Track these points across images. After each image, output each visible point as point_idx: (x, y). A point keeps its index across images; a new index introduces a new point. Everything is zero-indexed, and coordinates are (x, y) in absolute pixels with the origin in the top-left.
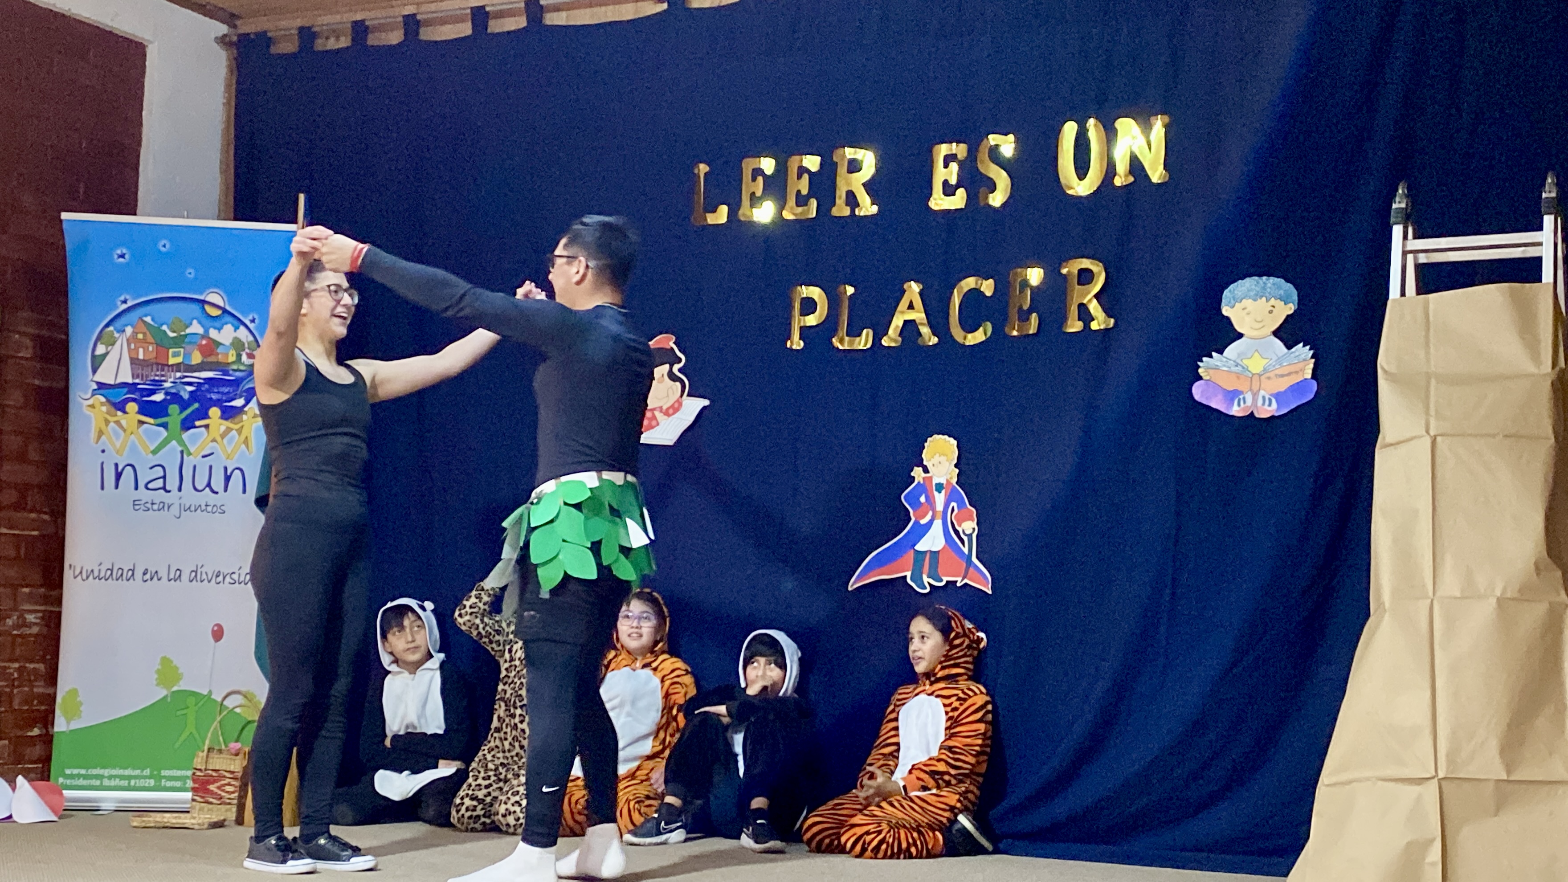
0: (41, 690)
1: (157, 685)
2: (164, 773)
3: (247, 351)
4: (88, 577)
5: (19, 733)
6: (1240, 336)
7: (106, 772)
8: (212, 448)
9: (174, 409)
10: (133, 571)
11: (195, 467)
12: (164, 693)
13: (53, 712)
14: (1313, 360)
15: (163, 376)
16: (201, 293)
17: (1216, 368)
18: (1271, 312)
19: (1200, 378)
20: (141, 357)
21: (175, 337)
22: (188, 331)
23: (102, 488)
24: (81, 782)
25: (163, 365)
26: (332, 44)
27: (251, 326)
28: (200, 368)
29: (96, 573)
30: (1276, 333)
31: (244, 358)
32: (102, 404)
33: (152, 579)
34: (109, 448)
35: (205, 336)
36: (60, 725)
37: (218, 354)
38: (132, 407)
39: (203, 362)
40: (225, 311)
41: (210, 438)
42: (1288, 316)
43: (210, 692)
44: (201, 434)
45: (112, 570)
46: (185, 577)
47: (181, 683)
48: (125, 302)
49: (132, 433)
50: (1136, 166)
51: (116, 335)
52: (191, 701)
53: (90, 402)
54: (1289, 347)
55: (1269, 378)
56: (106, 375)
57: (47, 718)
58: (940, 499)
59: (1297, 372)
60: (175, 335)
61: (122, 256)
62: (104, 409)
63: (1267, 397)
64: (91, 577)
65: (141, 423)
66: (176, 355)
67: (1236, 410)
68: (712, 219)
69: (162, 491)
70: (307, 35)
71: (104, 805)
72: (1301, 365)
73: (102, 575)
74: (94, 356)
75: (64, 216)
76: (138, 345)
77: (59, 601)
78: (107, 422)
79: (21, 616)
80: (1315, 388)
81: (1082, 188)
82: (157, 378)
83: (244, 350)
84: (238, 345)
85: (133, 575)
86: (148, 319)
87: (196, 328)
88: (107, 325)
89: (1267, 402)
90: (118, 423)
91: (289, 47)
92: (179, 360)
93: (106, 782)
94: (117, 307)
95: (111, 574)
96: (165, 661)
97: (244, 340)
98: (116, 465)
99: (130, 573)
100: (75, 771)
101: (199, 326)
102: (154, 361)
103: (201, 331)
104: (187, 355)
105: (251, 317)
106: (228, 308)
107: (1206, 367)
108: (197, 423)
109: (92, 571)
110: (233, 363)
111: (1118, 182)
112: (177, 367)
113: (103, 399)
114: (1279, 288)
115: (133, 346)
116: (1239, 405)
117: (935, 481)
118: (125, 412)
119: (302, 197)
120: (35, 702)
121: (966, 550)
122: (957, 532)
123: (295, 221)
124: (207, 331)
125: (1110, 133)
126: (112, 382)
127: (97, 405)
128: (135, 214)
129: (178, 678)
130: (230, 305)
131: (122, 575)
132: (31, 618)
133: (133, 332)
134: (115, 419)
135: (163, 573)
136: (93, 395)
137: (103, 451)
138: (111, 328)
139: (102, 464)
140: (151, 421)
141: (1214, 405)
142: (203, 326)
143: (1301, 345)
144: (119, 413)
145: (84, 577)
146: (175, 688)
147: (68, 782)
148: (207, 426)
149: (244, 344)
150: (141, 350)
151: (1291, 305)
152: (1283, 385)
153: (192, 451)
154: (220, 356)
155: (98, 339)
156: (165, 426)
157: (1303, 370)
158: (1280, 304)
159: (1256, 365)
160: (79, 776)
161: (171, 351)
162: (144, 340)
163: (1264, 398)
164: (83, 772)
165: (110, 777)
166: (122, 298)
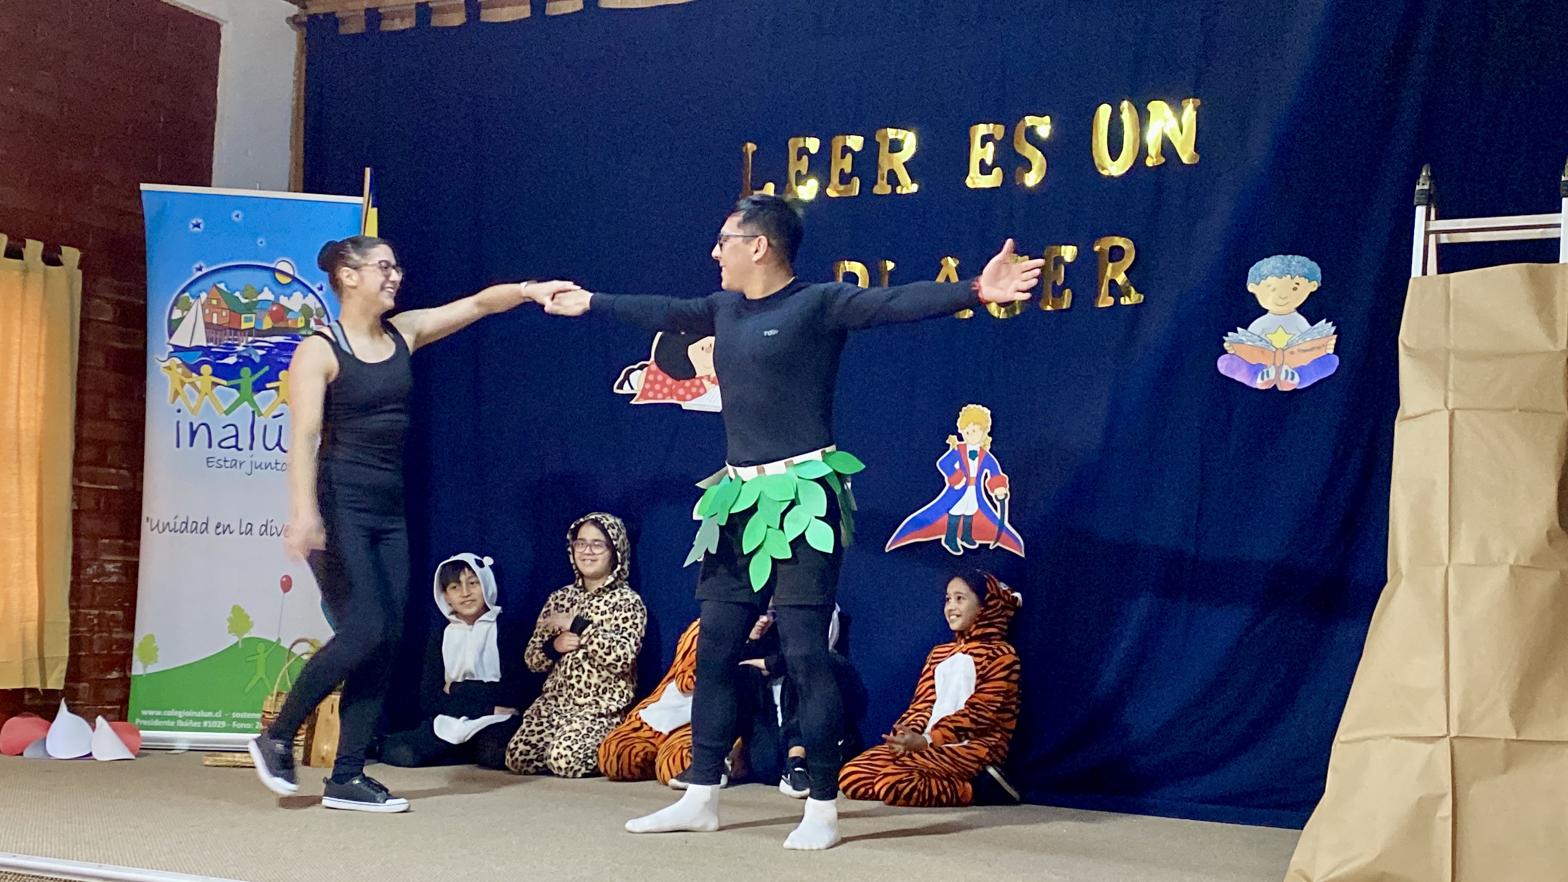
0: (119, 636)
1: (230, 632)
2: (235, 715)
3: (315, 317)
4: (164, 530)
5: (101, 676)
6: (1265, 312)
7: (180, 714)
8: (282, 408)
9: (246, 371)
10: (207, 524)
11: (265, 427)
12: (235, 639)
13: (130, 656)
14: (1336, 336)
15: (235, 340)
16: (272, 262)
17: (1241, 342)
18: (1295, 289)
19: (1225, 352)
20: (215, 321)
21: (247, 303)
22: (260, 297)
23: (178, 446)
24: (157, 723)
25: (236, 330)
26: (398, 25)
27: (319, 293)
28: (271, 332)
29: (172, 527)
30: (1299, 310)
31: (312, 324)
32: (178, 366)
33: (224, 532)
34: (184, 407)
35: (276, 302)
36: (138, 668)
37: (287, 320)
38: (206, 369)
39: (273, 327)
40: (294, 279)
41: (281, 399)
42: (1312, 294)
43: (279, 640)
44: (271, 396)
45: (187, 523)
46: (256, 530)
47: (252, 630)
48: (200, 269)
49: (206, 394)
50: (1167, 148)
51: (192, 301)
52: (261, 648)
53: (167, 364)
54: (1312, 322)
55: (1292, 353)
56: (182, 338)
57: (125, 662)
58: (973, 466)
59: (1319, 348)
60: (247, 301)
61: (197, 226)
62: (180, 370)
63: (1290, 370)
64: (167, 530)
65: (216, 384)
66: (248, 320)
67: (1260, 384)
69: (234, 449)
70: (373, 16)
71: (179, 745)
72: (1324, 341)
73: (178, 527)
74: (170, 321)
75: (144, 187)
76: (212, 310)
77: (136, 551)
78: (183, 384)
79: (101, 566)
80: (1337, 364)
81: (1116, 168)
82: (230, 342)
83: (312, 316)
84: (306, 311)
85: (206, 528)
86: (222, 286)
87: (267, 295)
88: (183, 291)
89: (1290, 376)
90: (193, 384)
91: (356, 27)
92: (251, 325)
93: (181, 723)
94: (191, 274)
95: (186, 527)
96: (237, 610)
97: (312, 307)
98: (191, 424)
99: (204, 526)
100: (151, 713)
101: (270, 293)
102: (227, 325)
103: (271, 297)
104: (259, 321)
105: (318, 285)
106: (297, 276)
107: (1231, 341)
108: (268, 385)
109: (168, 524)
110: (301, 329)
111: (1150, 162)
112: (250, 332)
113: (179, 361)
114: (1304, 266)
115: (207, 311)
116: (1262, 378)
117: (970, 448)
118: (200, 374)
119: (368, 171)
120: (114, 647)
121: (998, 515)
122: (990, 498)
123: (362, 195)
124: (277, 298)
125: (1143, 117)
126: (187, 346)
127: (174, 367)
128: (209, 185)
129: (250, 625)
130: (299, 273)
131: (196, 528)
132: (110, 567)
133: (208, 298)
134: (190, 380)
135: (235, 527)
136: (169, 358)
137: (179, 411)
138: (187, 294)
139: (178, 423)
140: (224, 382)
141: (1238, 378)
142: (273, 293)
143: (1324, 321)
144: (194, 375)
145: (161, 529)
146: (246, 636)
147: (145, 723)
148: (277, 389)
149: (311, 310)
150: (215, 315)
151: (1315, 283)
152: (1306, 359)
153: (263, 411)
154: (290, 322)
155: (175, 304)
156: (237, 387)
157: (1325, 346)
158: (1303, 281)
159: (1279, 340)
160: (155, 717)
161: (243, 316)
162: (218, 306)
163: (1287, 371)
164: (159, 713)
165: (184, 719)
166: (198, 266)
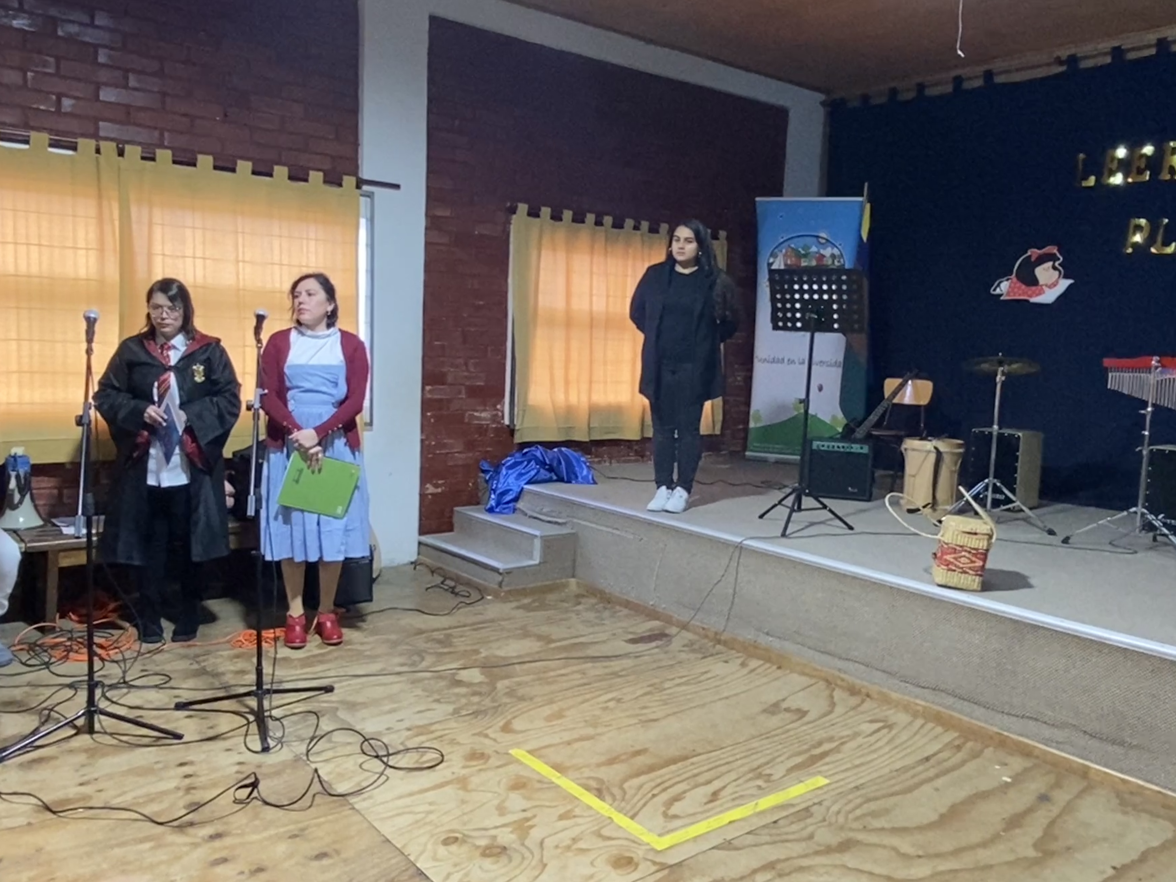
1: (793, 410)
3: (838, 259)
4: (764, 362)
7: (771, 446)
10: (784, 360)
12: (796, 413)
16: (817, 232)
20: (789, 263)
22: (811, 250)
24: (759, 449)
26: (878, 101)
27: (840, 247)
31: (836, 262)
33: (792, 363)
35: (818, 252)
36: (752, 425)
40: (827, 240)
43: (816, 414)
48: (782, 238)
51: (778, 253)
57: (746, 421)
61: (781, 216)
66: (805, 262)
68: (1085, 184)
70: (865, 98)
71: (770, 460)
73: (770, 361)
74: (768, 263)
75: (756, 199)
76: (788, 257)
77: (751, 371)
79: (735, 378)
83: (836, 259)
84: (833, 256)
86: (793, 246)
87: (814, 249)
88: (774, 249)
91: (855, 103)
92: (806, 264)
93: (771, 450)
94: (778, 240)
95: (774, 361)
97: (836, 254)
100: (757, 445)
103: (816, 250)
104: (810, 261)
105: (840, 243)
106: (829, 239)
109: (766, 359)
110: (831, 265)
115: (785, 258)
119: (866, 184)
120: (740, 414)
123: (863, 196)
124: (819, 250)
128: (782, 196)
130: (830, 237)
131: (778, 361)
132: (739, 378)
133: (786, 252)
135: (796, 361)
142: (817, 248)
147: (754, 449)
149: (836, 256)
150: (789, 260)
154: (825, 262)
155: (770, 256)
162: (791, 255)
164: (761, 445)
165: (773, 448)
166: (781, 236)
